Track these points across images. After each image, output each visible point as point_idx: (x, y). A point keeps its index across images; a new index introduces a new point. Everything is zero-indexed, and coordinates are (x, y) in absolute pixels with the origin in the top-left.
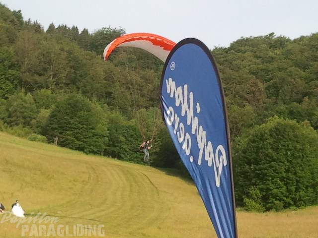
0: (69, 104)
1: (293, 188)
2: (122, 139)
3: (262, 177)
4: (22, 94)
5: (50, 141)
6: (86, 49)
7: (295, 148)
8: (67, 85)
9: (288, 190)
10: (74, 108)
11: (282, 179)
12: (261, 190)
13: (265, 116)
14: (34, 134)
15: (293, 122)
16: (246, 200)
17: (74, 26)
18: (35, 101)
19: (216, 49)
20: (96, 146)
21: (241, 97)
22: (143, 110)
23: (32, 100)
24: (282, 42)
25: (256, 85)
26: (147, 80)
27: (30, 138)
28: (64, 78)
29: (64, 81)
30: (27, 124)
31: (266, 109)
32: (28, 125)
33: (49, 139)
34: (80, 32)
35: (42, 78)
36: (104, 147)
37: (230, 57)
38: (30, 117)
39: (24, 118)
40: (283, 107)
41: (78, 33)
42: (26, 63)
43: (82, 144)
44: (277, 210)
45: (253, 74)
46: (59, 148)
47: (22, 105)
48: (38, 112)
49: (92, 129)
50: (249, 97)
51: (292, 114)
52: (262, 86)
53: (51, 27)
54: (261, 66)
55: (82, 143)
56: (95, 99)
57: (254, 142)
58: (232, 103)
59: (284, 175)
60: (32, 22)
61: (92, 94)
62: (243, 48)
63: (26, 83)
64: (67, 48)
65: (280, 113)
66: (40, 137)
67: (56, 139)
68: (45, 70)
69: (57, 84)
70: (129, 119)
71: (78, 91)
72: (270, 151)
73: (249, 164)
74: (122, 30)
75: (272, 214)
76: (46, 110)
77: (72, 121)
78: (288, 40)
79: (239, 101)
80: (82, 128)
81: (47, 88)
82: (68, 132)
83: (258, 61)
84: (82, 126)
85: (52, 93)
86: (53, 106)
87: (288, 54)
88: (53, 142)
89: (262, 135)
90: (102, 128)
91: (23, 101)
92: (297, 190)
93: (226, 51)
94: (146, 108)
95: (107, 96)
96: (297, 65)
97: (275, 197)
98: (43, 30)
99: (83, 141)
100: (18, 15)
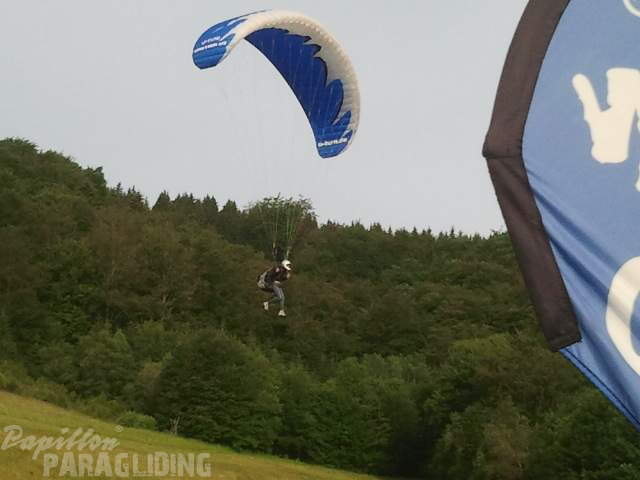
0: (201, 351)
2: (310, 418)
4: (105, 332)
5: (163, 426)
6: (234, 240)
8: (196, 312)
10: (210, 357)
14: (130, 412)
17: (208, 197)
18: (132, 344)
19: (496, 234)
20: (256, 435)
22: (351, 360)
23: (126, 343)
26: (360, 300)
27: (122, 421)
28: (190, 299)
29: (190, 305)
30: (115, 392)
32: (119, 394)
33: (160, 423)
34: (220, 209)
35: (147, 299)
36: (273, 436)
38: (121, 379)
39: (110, 380)
41: (217, 209)
42: (114, 269)
43: (228, 432)
47: (106, 354)
48: (139, 368)
49: (250, 399)
53: (163, 199)
55: (227, 429)
56: (252, 339)
57: (586, 421)
58: (533, 344)
60: (125, 191)
61: (247, 330)
63: (114, 310)
64: (193, 240)
66: (142, 417)
67: (176, 422)
68: (152, 283)
69: (176, 311)
70: (323, 379)
71: (220, 323)
72: (620, 440)
73: (577, 467)
74: (303, 202)
76: (155, 364)
77: (206, 385)
80: (228, 398)
81: (155, 320)
82: (198, 407)
84: (226, 395)
85: (166, 329)
86: (169, 356)
88: (169, 428)
89: (603, 409)
90: (270, 397)
91: (107, 347)
94: (358, 355)
95: (276, 333)
98: (147, 204)
99: (230, 425)
100: (96, 176)
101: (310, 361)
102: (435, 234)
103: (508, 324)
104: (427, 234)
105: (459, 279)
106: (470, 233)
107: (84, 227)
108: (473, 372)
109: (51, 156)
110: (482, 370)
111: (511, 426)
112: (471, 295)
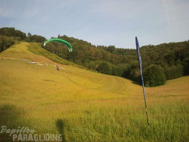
1: (157, 81)
2: (115, 71)
3: (149, 79)
4: (92, 62)
5: (99, 72)
7: (157, 72)
8: (102, 59)
9: (156, 82)
10: (104, 64)
11: (154, 79)
12: (149, 82)
13: (149, 64)
15: (156, 65)
16: (146, 85)
18: (95, 63)
20: (109, 73)
21: (143, 60)
22: (120, 64)
24: (153, 46)
25: (147, 57)
26: (121, 57)
30: (93, 68)
31: (150, 63)
35: (96, 58)
36: (111, 73)
40: (154, 62)
42: (93, 54)
44: (153, 87)
45: (146, 54)
46: (101, 74)
47: (92, 64)
49: (108, 69)
50: (146, 60)
51: (156, 64)
52: (148, 57)
53: (98, 46)
54: (148, 52)
55: (106, 72)
56: (109, 62)
57: (147, 70)
59: (155, 78)
62: (143, 48)
63: (93, 59)
64: (101, 51)
65: (153, 63)
66: (96, 71)
68: (97, 56)
69: (100, 59)
70: (117, 66)
71: (105, 60)
72: (151, 72)
73: (146, 76)
75: (152, 88)
76: (97, 65)
77: (104, 67)
80: (106, 69)
81: (97, 60)
82: (103, 70)
85: (99, 61)
86: (99, 64)
87: (154, 49)
89: (149, 69)
90: (111, 69)
92: (158, 82)
94: (121, 64)
95: (111, 61)
96: (157, 52)
97: (153, 83)
100: (90, 44)
101: (115, 64)
102: (130, 49)
104: (129, 49)
105: (132, 54)
107: (89, 50)
109: (85, 41)
110: (135, 65)
112: (134, 56)
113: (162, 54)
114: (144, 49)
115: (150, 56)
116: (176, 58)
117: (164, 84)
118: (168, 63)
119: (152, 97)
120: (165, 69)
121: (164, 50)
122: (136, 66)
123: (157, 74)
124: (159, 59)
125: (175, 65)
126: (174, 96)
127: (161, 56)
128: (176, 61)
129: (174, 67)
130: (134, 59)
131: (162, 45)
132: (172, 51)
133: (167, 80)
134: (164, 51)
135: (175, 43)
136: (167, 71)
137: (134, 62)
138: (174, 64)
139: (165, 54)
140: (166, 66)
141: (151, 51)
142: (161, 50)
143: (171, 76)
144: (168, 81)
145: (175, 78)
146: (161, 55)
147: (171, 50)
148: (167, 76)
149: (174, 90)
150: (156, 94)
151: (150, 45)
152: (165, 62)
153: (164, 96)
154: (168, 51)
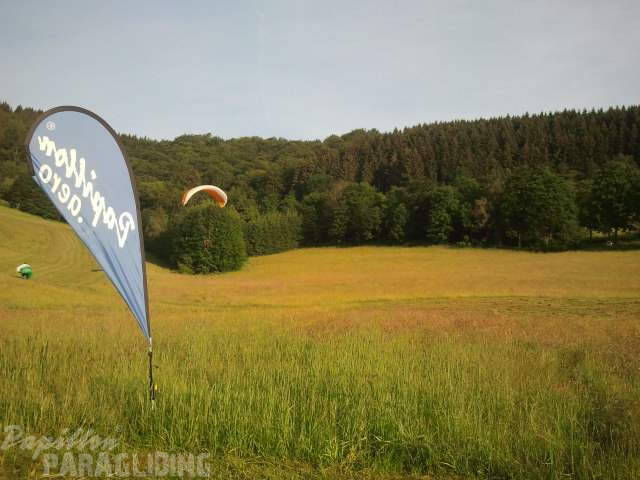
1: (218, 257)
3: (194, 248)
7: (222, 226)
9: (214, 259)
11: (210, 250)
12: (193, 257)
16: (180, 265)
21: (181, 182)
24: (216, 142)
25: (194, 173)
37: (174, 149)
44: (204, 273)
45: (193, 164)
46: (20, 212)
48: (3, 180)
50: (189, 183)
52: (198, 175)
53: (19, 108)
54: (199, 159)
57: (189, 218)
59: (211, 246)
62: (185, 143)
67: (18, 205)
68: (11, 144)
69: (21, 158)
72: (202, 227)
73: (184, 236)
75: (200, 277)
76: (10, 179)
77: (33, 191)
78: (222, 141)
79: (179, 185)
81: (12, 161)
83: (197, 155)
85: (17, 165)
86: (17, 176)
87: (221, 152)
88: (15, 207)
89: (196, 214)
92: (221, 258)
93: (172, 143)
96: (227, 160)
97: (204, 263)
98: (12, 110)
102: (138, 137)
103: (165, 177)
104: (135, 137)
105: (145, 157)
106: (153, 139)
108: (147, 196)
110: (152, 195)
111: (161, 217)
112: (150, 165)
113: (244, 169)
114: (186, 146)
115: (204, 171)
116: (284, 189)
117: (240, 266)
118: (259, 203)
119: (194, 308)
120: (247, 221)
121: (250, 158)
122: (152, 200)
123: (222, 233)
124: (232, 184)
125: (279, 209)
126: (265, 306)
127: (238, 176)
128: (283, 198)
129: (274, 217)
130: (151, 174)
131: (245, 140)
132: (273, 164)
133: (250, 255)
134: (250, 161)
135: (285, 140)
136: (254, 226)
137: (149, 184)
138: (275, 208)
139: (252, 173)
140: (253, 210)
141: (208, 155)
142: (242, 157)
143: (262, 244)
144: (251, 259)
145: (276, 251)
146: (238, 173)
147: (273, 161)
148: (251, 243)
149: (268, 288)
150: (209, 299)
151: (209, 134)
152: (248, 197)
153: (234, 306)
154: (262, 162)
